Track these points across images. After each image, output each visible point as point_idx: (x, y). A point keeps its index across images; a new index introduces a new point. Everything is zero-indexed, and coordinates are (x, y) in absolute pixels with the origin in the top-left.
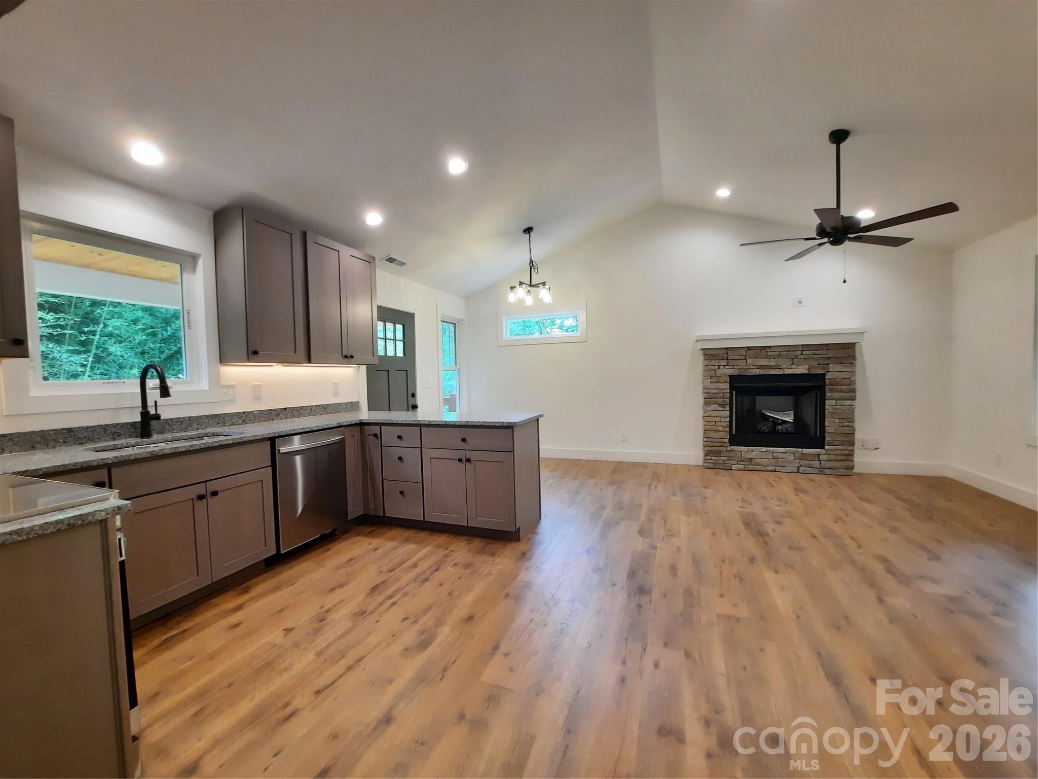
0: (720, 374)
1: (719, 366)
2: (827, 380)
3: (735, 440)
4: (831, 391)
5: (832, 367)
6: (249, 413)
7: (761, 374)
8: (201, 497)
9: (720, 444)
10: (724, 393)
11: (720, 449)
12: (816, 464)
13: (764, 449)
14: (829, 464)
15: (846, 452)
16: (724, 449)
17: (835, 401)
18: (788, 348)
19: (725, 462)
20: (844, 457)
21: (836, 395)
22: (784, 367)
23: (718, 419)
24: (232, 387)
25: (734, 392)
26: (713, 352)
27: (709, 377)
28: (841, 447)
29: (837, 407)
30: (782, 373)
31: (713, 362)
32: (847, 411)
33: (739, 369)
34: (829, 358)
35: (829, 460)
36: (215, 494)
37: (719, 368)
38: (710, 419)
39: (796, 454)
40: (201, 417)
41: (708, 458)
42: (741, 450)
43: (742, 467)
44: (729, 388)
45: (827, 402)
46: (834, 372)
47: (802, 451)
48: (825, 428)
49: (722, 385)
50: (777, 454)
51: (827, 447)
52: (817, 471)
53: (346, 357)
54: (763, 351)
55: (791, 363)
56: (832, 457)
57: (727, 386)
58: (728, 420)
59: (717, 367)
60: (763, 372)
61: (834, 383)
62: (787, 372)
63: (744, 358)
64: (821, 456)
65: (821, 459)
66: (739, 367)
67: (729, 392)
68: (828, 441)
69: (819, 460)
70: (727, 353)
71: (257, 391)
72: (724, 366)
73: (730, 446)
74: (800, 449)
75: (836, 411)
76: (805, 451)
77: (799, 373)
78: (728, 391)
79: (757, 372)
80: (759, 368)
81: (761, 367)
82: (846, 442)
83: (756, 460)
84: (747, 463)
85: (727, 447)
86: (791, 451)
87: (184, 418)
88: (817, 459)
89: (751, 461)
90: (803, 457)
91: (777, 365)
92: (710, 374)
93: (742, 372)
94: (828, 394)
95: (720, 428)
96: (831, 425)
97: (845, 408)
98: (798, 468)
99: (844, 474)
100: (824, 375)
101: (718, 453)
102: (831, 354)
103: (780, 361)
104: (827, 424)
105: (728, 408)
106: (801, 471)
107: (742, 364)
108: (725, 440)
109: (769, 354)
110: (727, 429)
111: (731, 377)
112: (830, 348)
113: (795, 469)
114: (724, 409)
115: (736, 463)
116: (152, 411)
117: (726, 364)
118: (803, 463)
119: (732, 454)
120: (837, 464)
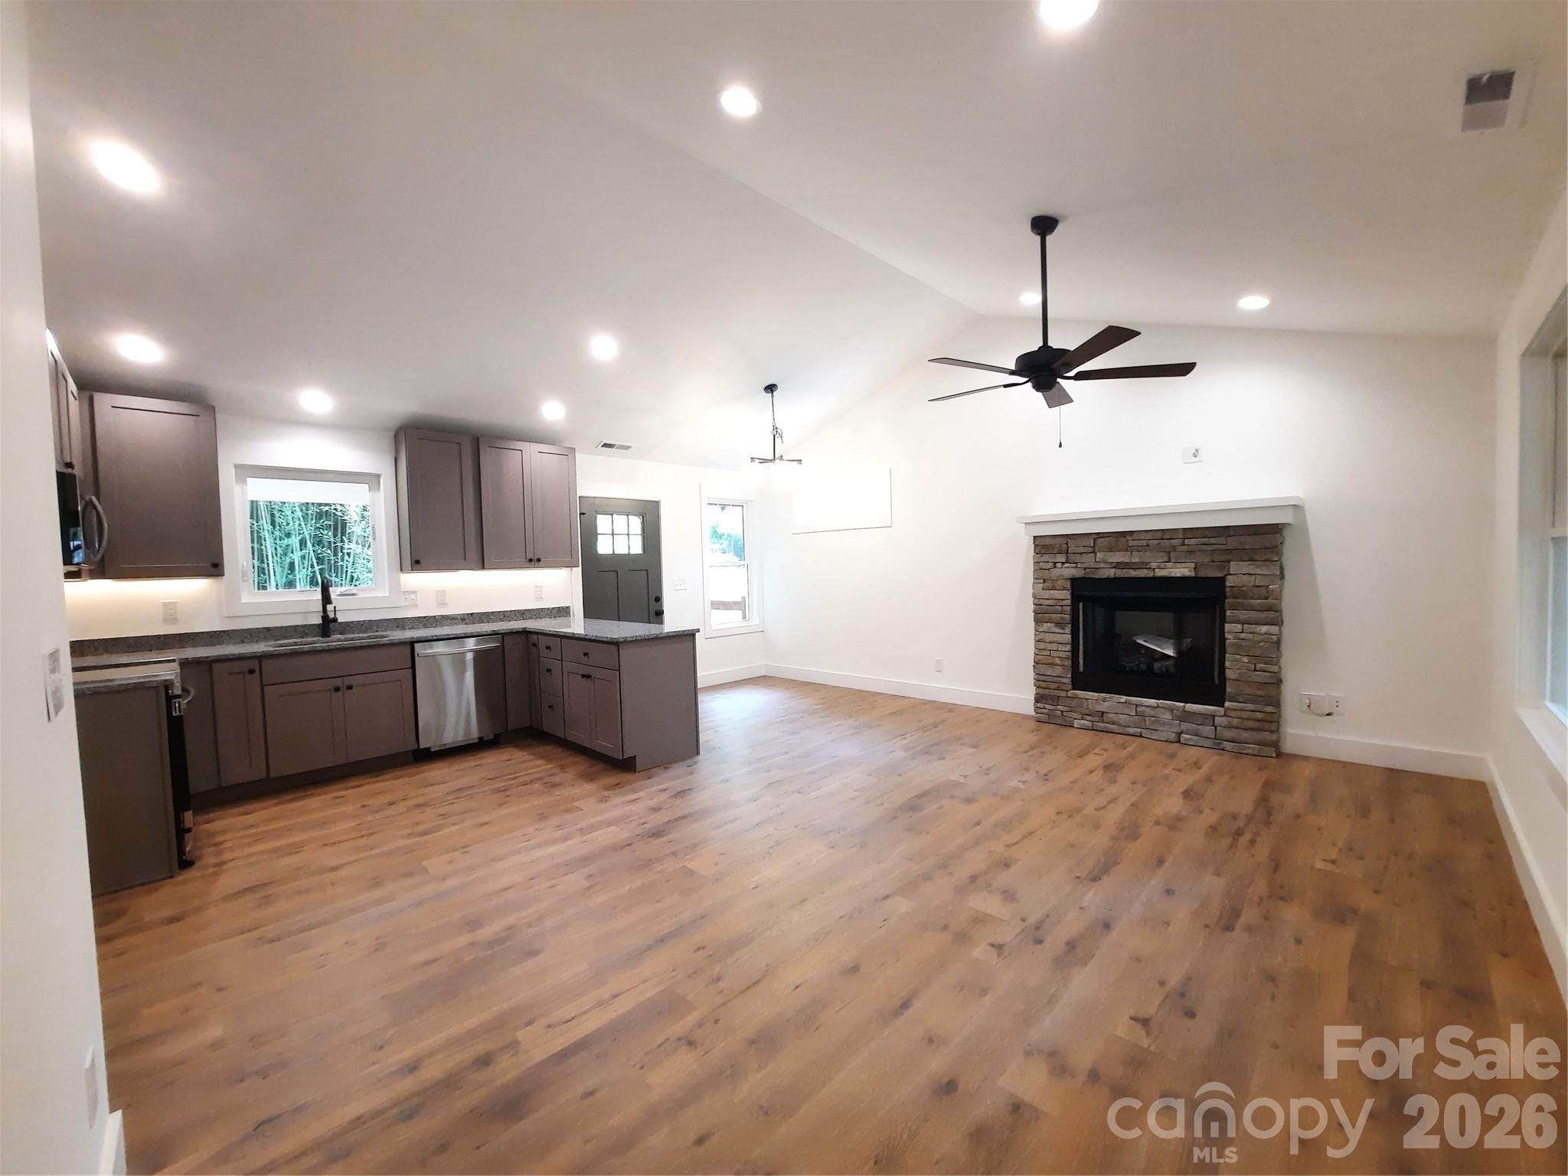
0: (1057, 577)
1: (1055, 563)
2: (1227, 590)
3: (1081, 681)
4: (1235, 608)
5: (1234, 567)
6: (430, 617)
7: (1117, 576)
8: (337, 689)
9: (1057, 685)
10: (1061, 606)
11: (1057, 693)
12: (1208, 730)
13: (1124, 698)
14: (1229, 734)
15: (1259, 716)
16: (1063, 694)
17: (1240, 626)
18: (1160, 535)
19: (1065, 714)
20: (1256, 725)
21: (1242, 615)
22: (1154, 565)
23: (1054, 647)
24: (415, 592)
25: (1081, 604)
26: (1048, 542)
27: (1042, 581)
28: (1250, 706)
29: (1243, 635)
30: (1151, 574)
31: (1046, 558)
32: (1262, 644)
33: (1085, 568)
34: (1229, 551)
35: (1230, 727)
36: (350, 687)
37: (1055, 567)
38: (1042, 645)
39: (1175, 711)
40: (380, 620)
41: (1039, 705)
42: (1088, 697)
43: (1090, 724)
44: (1069, 597)
45: (1227, 626)
46: (1239, 574)
47: (1184, 706)
48: (1225, 671)
49: (1059, 594)
50: (1143, 708)
51: (1227, 704)
52: (1209, 743)
53: (531, 560)
54: (1119, 539)
55: (1166, 559)
56: (1235, 721)
57: (1066, 595)
58: (1068, 648)
59: (1051, 564)
60: (1120, 573)
61: (1241, 593)
62: (1159, 573)
63: (1091, 550)
64: (1216, 718)
65: (1216, 724)
66: (1085, 566)
67: (1069, 604)
68: (1229, 693)
69: (1213, 725)
70: (1067, 544)
71: (441, 596)
72: (1063, 563)
73: (1074, 689)
74: (1182, 704)
75: (1243, 643)
76: (1190, 707)
77: (1179, 575)
78: (1069, 602)
79: (1111, 573)
80: (1114, 567)
81: (1118, 566)
82: (1261, 699)
83: (1110, 715)
84: (1097, 719)
85: (1067, 691)
86: (1167, 706)
87: (364, 621)
88: (1211, 724)
89: (1102, 716)
90: (1186, 716)
91: (1143, 563)
92: (1042, 576)
93: (1089, 572)
94: (1228, 613)
95: (1058, 661)
96: (1235, 667)
97: (1257, 638)
98: (1180, 734)
99: (1255, 753)
100: (1223, 579)
101: (1055, 700)
102: (1233, 543)
103: (1146, 557)
104: (1227, 664)
105: (1068, 630)
106: (1182, 741)
107: (1088, 560)
108: (1065, 680)
109: (1131, 543)
110: (1068, 663)
111: (1074, 581)
112: (1231, 534)
113: (1172, 737)
114: (1062, 631)
115: (1080, 717)
116: (331, 615)
117: (1064, 561)
118: (1185, 726)
119: (1074, 703)
120: (1245, 735)
